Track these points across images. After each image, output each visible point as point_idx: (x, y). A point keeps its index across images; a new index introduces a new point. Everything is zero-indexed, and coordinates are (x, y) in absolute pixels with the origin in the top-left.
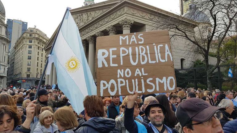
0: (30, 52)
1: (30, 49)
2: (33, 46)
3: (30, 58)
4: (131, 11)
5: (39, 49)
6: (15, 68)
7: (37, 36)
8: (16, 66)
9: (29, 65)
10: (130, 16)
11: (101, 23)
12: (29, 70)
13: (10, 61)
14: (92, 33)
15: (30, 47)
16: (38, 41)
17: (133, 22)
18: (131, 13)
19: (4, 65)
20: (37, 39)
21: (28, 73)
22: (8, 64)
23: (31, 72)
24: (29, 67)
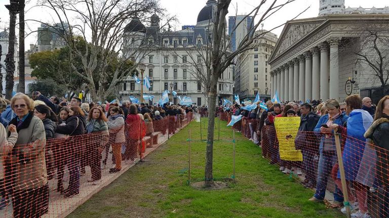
0: (256, 63)
1: (256, 59)
2: (259, 55)
3: (256, 70)
4: (339, 27)
5: (266, 58)
6: (241, 83)
7: (263, 41)
8: (242, 81)
9: (255, 79)
10: (339, 32)
11: (314, 38)
12: (256, 85)
13: (235, 74)
14: (307, 49)
15: (256, 57)
16: (265, 48)
17: (340, 39)
18: (338, 30)
19: (229, 83)
20: (264, 45)
21: (256, 90)
22: (234, 80)
23: (259, 87)
24: (256, 81)
